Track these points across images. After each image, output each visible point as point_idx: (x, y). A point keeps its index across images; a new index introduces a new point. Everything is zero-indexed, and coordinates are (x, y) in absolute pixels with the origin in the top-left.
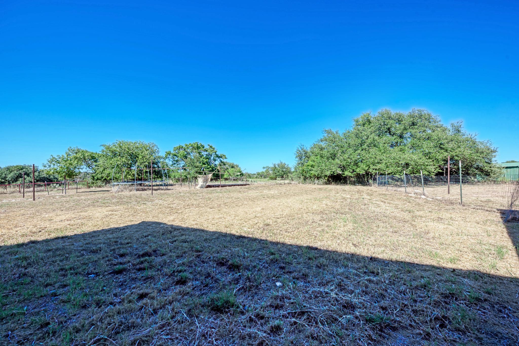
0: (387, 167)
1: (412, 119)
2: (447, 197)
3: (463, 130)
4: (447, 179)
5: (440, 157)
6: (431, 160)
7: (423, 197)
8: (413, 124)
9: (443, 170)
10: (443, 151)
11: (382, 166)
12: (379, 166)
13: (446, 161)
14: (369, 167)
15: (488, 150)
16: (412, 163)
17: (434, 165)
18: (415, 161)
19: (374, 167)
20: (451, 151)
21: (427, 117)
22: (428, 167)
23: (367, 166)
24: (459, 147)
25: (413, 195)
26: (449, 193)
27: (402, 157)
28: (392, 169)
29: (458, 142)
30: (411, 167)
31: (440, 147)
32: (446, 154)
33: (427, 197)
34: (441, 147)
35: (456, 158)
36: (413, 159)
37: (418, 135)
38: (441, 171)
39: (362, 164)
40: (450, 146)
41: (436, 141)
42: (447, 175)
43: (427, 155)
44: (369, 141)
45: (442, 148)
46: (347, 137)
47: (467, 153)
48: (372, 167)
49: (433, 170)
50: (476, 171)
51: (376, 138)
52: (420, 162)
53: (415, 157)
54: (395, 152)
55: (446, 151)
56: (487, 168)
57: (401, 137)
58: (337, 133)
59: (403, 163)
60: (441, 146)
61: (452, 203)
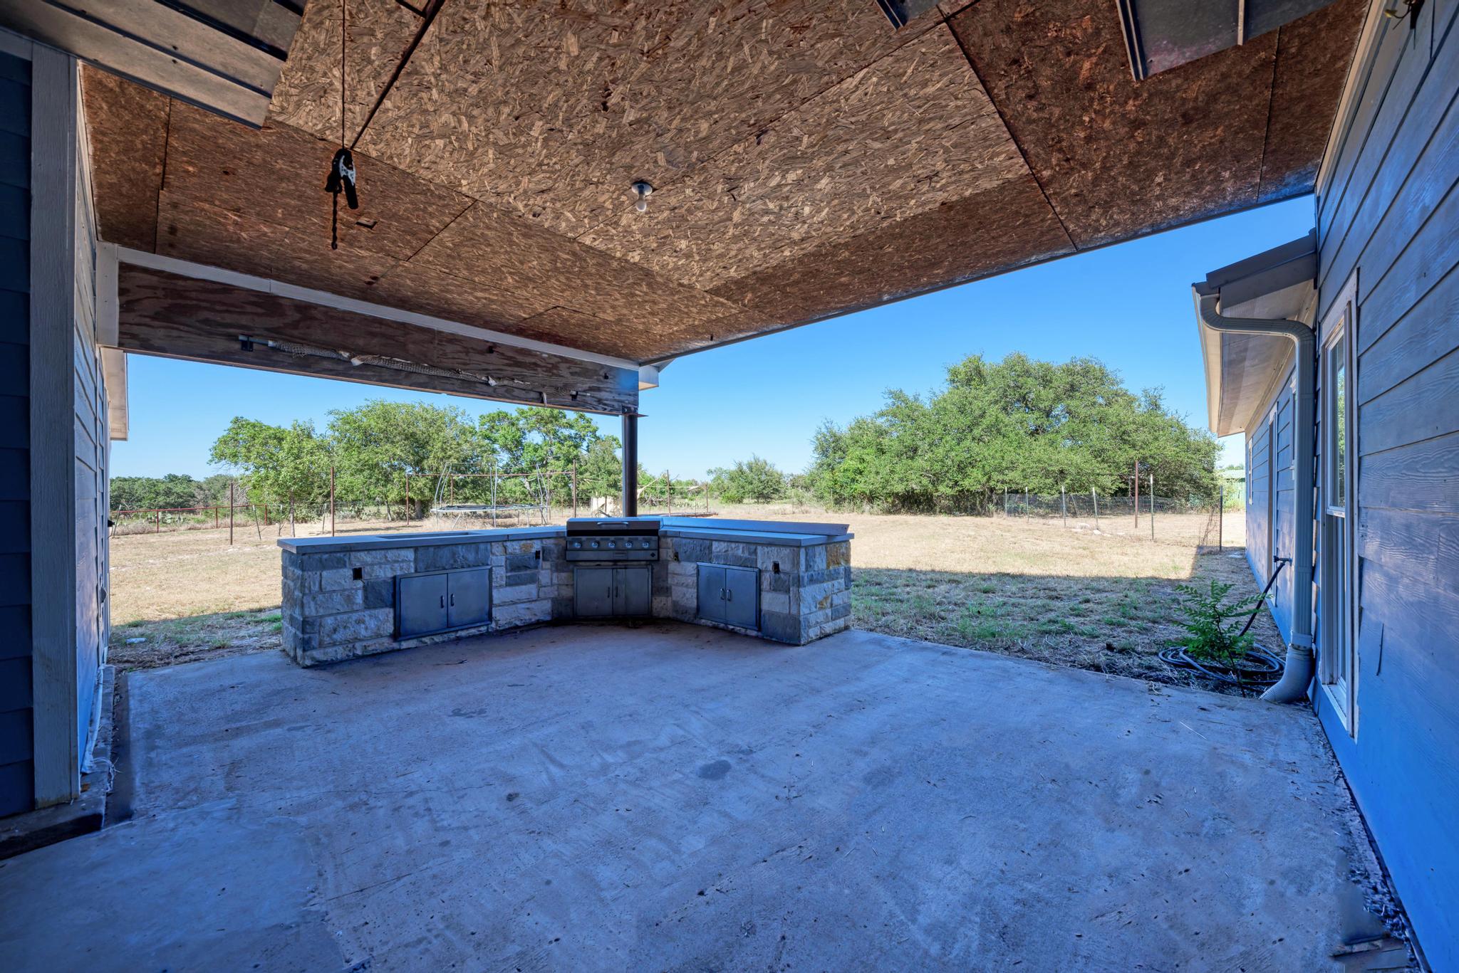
0: (1025, 477)
1: (1070, 379)
2: (1133, 531)
3: (1164, 405)
4: (1133, 502)
5: (1122, 457)
6: (1106, 465)
7: (1096, 532)
8: (1073, 388)
9: (1127, 484)
10: (1127, 447)
11: (1014, 475)
12: (1011, 475)
13: (1132, 466)
14: (990, 478)
15: (1208, 445)
16: (1073, 470)
17: (1111, 475)
18: (1077, 466)
19: (1001, 477)
20: (1141, 447)
21: (1098, 374)
22: (1100, 478)
23: (985, 475)
24: (1156, 439)
25: (1079, 530)
26: (1136, 526)
27: (1053, 457)
28: (1036, 481)
29: (1155, 428)
30: (1069, 477)
31: (1122, 439)
32: (1133, 453)
33: (1104, 532)
34: (1123, 437)
35: (1151, 461)
36: (1074, 462)
37: (1083, 412)
38: (1123, 486)
39: (975, 470)
40: (1139, 437)
41: (1115, 428)
42: (1133, 495)
43: (1098, 454)
44: (986, 422)
45: (1125, 442)
46: (941, 410)
47: (1170, 451)
48: (996, 476)
49: (1109, 484)
50: (1188, 487)
51: (1002, 416)
52: (1087, 468)
53: (1077, 459)
54: (1039, 447)
55: (1134, 446)
56: (1206, 481)
57: (1048, 414)
58: (916, 399)
59: (1056, 469)
60: (1126, 437)
61: (1139, 539)
